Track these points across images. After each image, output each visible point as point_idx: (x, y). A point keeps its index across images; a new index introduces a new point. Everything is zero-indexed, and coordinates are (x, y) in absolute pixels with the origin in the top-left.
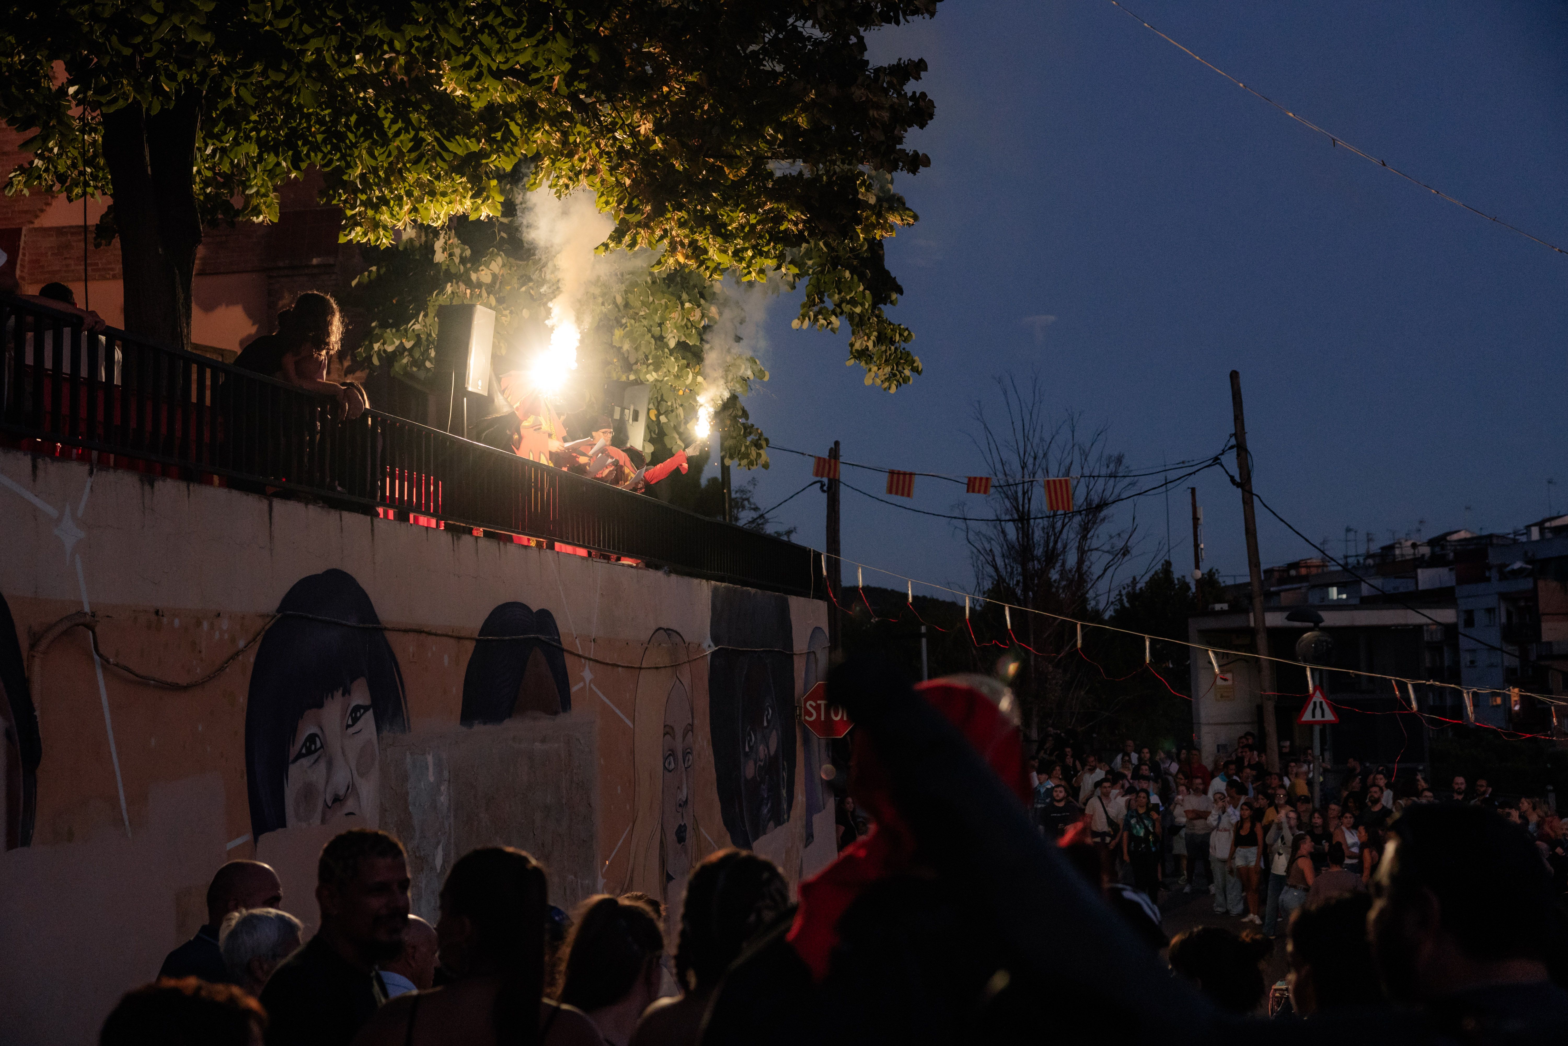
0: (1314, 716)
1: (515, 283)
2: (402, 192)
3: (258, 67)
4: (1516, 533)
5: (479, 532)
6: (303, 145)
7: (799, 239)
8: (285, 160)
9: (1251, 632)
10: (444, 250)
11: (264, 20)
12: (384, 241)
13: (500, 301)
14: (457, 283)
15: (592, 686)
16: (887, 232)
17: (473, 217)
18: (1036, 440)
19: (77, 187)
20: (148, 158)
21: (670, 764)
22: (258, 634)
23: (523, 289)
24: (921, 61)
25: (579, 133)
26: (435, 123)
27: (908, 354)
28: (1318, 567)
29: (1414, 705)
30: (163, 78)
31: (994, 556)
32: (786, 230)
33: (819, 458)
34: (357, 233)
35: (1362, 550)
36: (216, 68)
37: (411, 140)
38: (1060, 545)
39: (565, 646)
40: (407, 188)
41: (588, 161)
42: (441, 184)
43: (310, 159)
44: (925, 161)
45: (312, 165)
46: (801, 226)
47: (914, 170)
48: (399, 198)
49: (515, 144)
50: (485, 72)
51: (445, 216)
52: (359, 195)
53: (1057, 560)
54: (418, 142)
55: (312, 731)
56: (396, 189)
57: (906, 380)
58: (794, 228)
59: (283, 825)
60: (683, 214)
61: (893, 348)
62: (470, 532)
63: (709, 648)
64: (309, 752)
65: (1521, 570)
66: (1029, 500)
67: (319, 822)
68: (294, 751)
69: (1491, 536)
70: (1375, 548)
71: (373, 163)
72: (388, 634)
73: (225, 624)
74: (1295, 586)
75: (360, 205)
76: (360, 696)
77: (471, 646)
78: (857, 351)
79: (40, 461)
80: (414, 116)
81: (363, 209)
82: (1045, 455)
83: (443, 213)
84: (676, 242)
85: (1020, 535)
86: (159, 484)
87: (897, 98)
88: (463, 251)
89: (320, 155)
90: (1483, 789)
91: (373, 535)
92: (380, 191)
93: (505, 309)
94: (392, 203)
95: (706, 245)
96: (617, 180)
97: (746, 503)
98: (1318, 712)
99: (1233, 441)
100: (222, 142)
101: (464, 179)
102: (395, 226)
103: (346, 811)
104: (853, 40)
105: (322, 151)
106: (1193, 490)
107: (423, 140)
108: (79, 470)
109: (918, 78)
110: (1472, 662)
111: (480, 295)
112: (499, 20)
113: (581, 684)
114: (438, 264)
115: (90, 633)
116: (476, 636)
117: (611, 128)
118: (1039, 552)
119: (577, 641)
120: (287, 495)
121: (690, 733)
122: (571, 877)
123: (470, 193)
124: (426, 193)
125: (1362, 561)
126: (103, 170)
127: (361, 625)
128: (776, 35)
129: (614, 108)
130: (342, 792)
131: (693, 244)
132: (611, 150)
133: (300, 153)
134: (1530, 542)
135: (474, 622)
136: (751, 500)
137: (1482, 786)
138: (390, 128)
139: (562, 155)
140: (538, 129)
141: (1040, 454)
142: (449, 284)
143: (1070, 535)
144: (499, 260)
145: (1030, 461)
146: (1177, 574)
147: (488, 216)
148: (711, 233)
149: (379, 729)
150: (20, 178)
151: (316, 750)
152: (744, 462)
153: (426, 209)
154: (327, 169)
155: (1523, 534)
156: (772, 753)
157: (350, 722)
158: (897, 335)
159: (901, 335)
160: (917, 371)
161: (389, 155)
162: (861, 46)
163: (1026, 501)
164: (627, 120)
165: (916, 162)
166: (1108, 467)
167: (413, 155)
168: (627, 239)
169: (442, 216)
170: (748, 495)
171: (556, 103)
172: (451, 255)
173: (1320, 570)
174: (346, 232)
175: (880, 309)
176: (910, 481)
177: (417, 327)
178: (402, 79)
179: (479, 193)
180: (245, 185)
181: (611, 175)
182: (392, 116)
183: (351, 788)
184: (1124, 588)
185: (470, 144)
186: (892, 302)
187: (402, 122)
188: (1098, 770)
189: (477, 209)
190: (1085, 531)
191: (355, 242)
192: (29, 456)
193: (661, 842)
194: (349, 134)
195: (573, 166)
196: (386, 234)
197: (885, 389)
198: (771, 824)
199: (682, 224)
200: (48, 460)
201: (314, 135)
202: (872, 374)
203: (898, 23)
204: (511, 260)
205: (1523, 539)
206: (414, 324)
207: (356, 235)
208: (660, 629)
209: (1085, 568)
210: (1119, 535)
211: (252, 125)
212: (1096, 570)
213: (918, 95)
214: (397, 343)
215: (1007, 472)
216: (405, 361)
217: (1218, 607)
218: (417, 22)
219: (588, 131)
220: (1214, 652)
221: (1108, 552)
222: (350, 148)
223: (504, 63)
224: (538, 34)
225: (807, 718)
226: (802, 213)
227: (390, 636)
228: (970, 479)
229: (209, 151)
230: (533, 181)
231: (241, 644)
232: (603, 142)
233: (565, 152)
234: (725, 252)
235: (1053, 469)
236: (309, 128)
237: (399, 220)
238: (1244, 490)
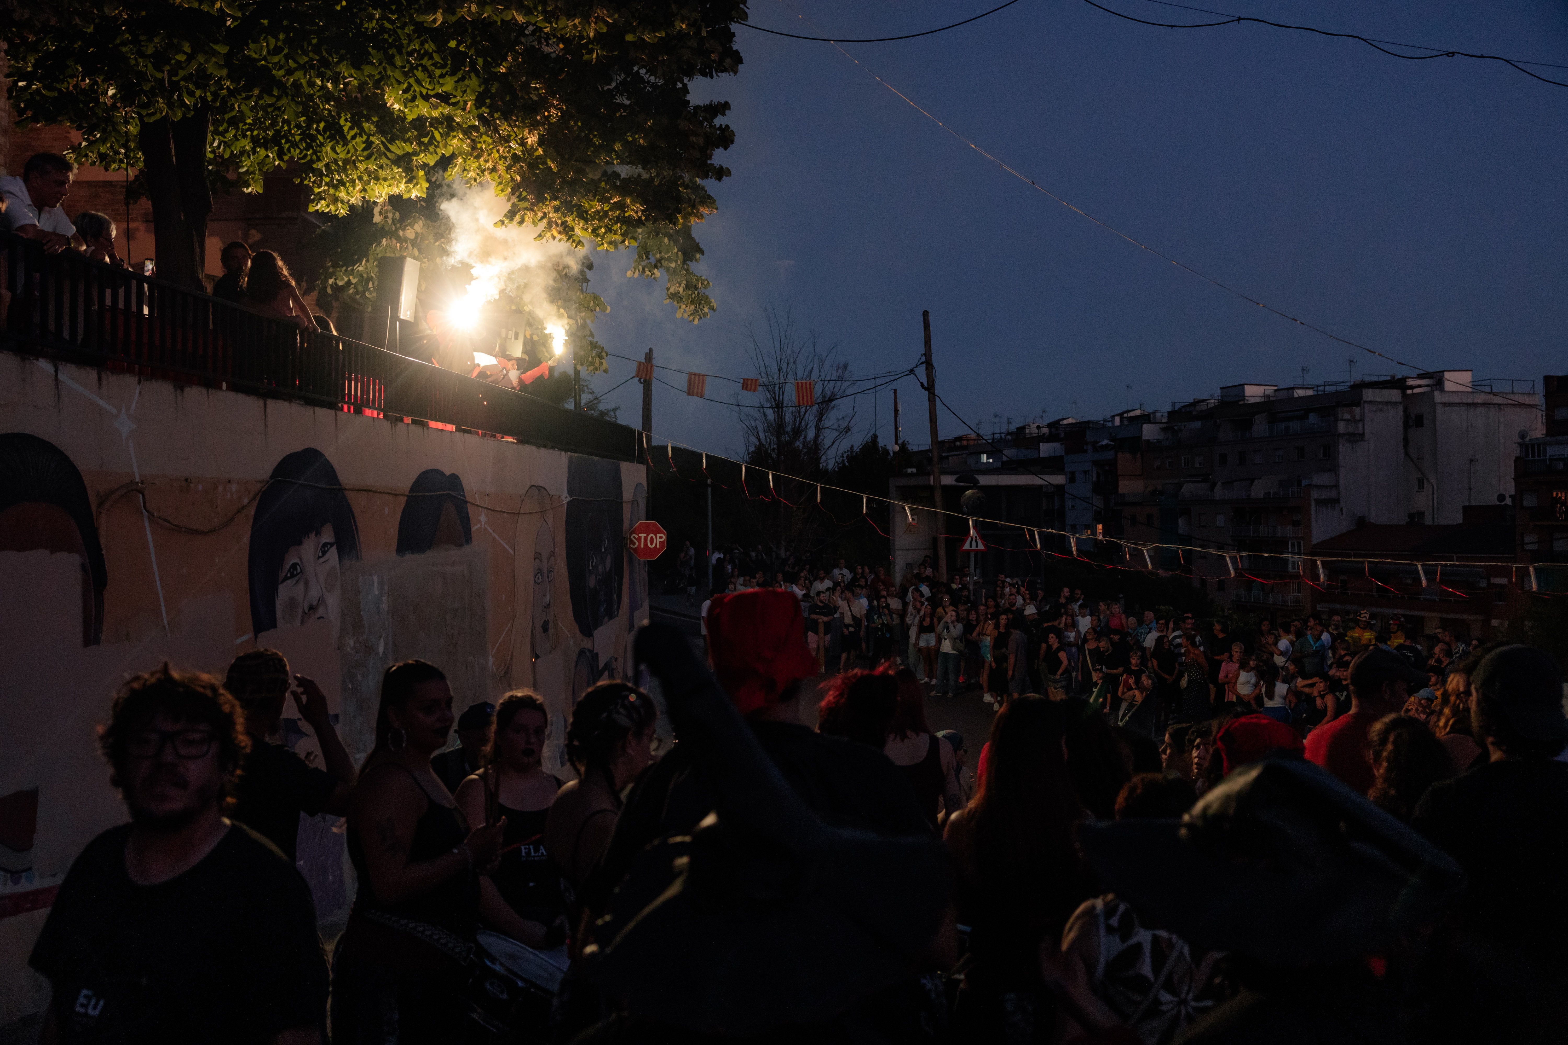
0: (971, 546)
1: (431, 239)
2: (355, 177)
3: (256, 92)
4: (1105, 421)
5: (408, 420)
6: (286, 143)
7: (639, 223)
8: (272, 153)
9: (931, 489)
10: (380, 213)
11: (260, 55)
12: (342, 211)
13: (420, 251)
14: (390, 238)
15: (486, 526)
16: (699, 219)
17: (405, 197)
18: (789, 352)
19: (114, 163)
20: (173, 151)
21: (538, 578)
22: (257, 495)
23: (437, 243)
24: (726, 103)
25: (484, 142)
26: (381, 130)
27: (707, 297)
28: (974, 440)
29: (1038, 545)
30: (185, 94)
31: (758, 430)
32: (630, 215)
33: (640, 362)
34: (322, 205)
35: (1004, 429)
36: (225, 91)
37: (364, 143)
38: (803, 424)
39: (468, 499)
40: (359, 174)
41: (490, 162)
42: (384, 173)
43: (290, 153)
44: (728, 173)
45: (292, 158)
46: (640, 214)
47: (719, 179)
48: (353, 182)
49: (437, 147)
50: (418, 96)
51: (386, 195)
52: (324, 178)
53: (801, 435)
54: (369, 144)
55: (293, 561)
56: (351, 175)
57: (705, 315)
58: (635, 215)
59: (274, 626)
60: (557, 203)
61: (696, 292)
62: (402, 420)
63: (566, 498)
64: (293, 576)
65: (1107, 445)
66: (783, 393)
67: (299, 624)
68: (282, 575)
69: (1088, 422)
70: (1013, 428)
71: (335, 156)
72: (346, 492)
73: (234, 488)
74: (958, 453)
75: (325, 186)
76: (328, 536)
77: (403, 500)
78: (671, 293)
79: (103, 375)
80: (366, 125)
81: (326, 188)
82: (795, 362)
83: (384, 192)
84: (552, 221)
85: (776, 417)
86: (188, 390)
87: (709, 128)
88: (394, 215)
89: (298, 151)
90: (1078, 596)
91: (336, 424)
92: (339, 175)
93: (424, 258)
94: (348, 184)
95: (573, 224)
96: (511, 177)
97: (586, 388)
98: (974, 543)
99: (923, 359)
100: (225, 137)
101: (400, 170)
102: (349, 201)
103: (318, 616)
104: (680, 85)
105: (300, 148)
106: (895, 391)
107: (372, 143)
108: (131, 380)
109: (724, 114)
110: (1073, 506)
111: (407, 248)
112: (430, 62)
113: (479, 525)
114: (376, 224)
115: (141, 496)
116: (407, 493)
117: (507, 140)
118: (789, 429)
119: (476, 496)
120: (276, 396)
121: (552, 558)
122: (471, 658)
123: (404, 180)
124: (372, 178)
125: (1003, 437)
126: (134, 151)
127: (328, 487)
128: (625, 79)
129: (510, 126)
130: (315, 603)
131: (564, 224)
132: (507, 155)
133: (283, 148)
134: (1114, 427)
135: (406, 483)
136: (589, 387)
137: (1077, 594)
138: (348, 132)
139: (472, 156)
140: (454, 137)
141: (792, 361)
142: (385, 239)
143: (811, 417)
144: (421, 223)
145: (784, 366)
146: (881, 443)
147: (416, 196)
148: (576, 217)
149: (340, 560)
150: (71, 155)
151: (297, 574)
152: (591, 368)
153: (372, 189)
154: (303, 161)
155: (1109, 421)
156: (608, 569)
157: (320, 554)
158: (700, 284)
159: (702, 283)
160: (713, 309)
161: (348, 152)
162: (685, 90)
163: (781, 393)
164: (520, 135)
165: (721, 173)
166: (837, 371)
167: (366, 153)
168: (517, 218)
169: (383, 195)
170: (587, 383)
171: (467, 118)
172: (386, 217)
173: (976, 442)
174: (314, 204)
175: (687, 264)
176: (703, 380)
177: (360, 269)
178: (356, 97)
179: (411, 179)
180: (239, 166)
181: (507, 173)
182: (350, 124)
183: (321, 600)
184: (845, 452)
185: (405, 147)
186: (696, 260)
187: (358, 129)
188: (826, 580)
189: (409, 191)
190: (820, 415)
191: (320, 211)
192: (96, 371)
193: (532, 633)
194: (319, 136)
195: (480, 165)
196: (343, 206)
197: (691, 321)
198: (606, 618)
199: (557, 210)
200: (109, 373)
201: (293, 135)
202: (682, 310)
203: (712, 77)
204: (429, 222)
205: (1110, 424)
206: (359, 266)
207: (321, 206)
208: (533, 486)
209: (820, 440)
210: (843, 418)
211: (247, 126)
212: (827, 442)
213: (723, 127)
214: (346, 279)
215: (769, 373)
216: (351, 291)
217: (909, 470)
218: (373, 64)
219: (490, 141)
220: (909, 507)
221: (836, 430)
222: (320, 146)
223: (431, 90)
224: (459, 73)
225: (632, 546)
226: (641, 205)
227: (350, 495)
228: (744, 380)
229: (215, 144)
230: (450, 173)
231: (246, 501)
232: (501, 150)
233: (475, 155)
234: (586, 230)
235: (800, 373)
236: (290, 130)
237: (352, 197)
238: (929, 392)
